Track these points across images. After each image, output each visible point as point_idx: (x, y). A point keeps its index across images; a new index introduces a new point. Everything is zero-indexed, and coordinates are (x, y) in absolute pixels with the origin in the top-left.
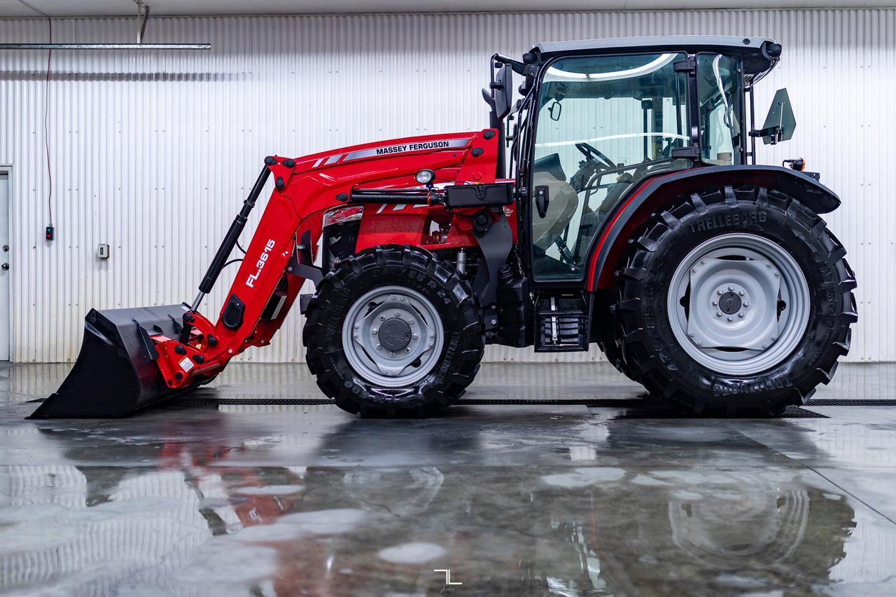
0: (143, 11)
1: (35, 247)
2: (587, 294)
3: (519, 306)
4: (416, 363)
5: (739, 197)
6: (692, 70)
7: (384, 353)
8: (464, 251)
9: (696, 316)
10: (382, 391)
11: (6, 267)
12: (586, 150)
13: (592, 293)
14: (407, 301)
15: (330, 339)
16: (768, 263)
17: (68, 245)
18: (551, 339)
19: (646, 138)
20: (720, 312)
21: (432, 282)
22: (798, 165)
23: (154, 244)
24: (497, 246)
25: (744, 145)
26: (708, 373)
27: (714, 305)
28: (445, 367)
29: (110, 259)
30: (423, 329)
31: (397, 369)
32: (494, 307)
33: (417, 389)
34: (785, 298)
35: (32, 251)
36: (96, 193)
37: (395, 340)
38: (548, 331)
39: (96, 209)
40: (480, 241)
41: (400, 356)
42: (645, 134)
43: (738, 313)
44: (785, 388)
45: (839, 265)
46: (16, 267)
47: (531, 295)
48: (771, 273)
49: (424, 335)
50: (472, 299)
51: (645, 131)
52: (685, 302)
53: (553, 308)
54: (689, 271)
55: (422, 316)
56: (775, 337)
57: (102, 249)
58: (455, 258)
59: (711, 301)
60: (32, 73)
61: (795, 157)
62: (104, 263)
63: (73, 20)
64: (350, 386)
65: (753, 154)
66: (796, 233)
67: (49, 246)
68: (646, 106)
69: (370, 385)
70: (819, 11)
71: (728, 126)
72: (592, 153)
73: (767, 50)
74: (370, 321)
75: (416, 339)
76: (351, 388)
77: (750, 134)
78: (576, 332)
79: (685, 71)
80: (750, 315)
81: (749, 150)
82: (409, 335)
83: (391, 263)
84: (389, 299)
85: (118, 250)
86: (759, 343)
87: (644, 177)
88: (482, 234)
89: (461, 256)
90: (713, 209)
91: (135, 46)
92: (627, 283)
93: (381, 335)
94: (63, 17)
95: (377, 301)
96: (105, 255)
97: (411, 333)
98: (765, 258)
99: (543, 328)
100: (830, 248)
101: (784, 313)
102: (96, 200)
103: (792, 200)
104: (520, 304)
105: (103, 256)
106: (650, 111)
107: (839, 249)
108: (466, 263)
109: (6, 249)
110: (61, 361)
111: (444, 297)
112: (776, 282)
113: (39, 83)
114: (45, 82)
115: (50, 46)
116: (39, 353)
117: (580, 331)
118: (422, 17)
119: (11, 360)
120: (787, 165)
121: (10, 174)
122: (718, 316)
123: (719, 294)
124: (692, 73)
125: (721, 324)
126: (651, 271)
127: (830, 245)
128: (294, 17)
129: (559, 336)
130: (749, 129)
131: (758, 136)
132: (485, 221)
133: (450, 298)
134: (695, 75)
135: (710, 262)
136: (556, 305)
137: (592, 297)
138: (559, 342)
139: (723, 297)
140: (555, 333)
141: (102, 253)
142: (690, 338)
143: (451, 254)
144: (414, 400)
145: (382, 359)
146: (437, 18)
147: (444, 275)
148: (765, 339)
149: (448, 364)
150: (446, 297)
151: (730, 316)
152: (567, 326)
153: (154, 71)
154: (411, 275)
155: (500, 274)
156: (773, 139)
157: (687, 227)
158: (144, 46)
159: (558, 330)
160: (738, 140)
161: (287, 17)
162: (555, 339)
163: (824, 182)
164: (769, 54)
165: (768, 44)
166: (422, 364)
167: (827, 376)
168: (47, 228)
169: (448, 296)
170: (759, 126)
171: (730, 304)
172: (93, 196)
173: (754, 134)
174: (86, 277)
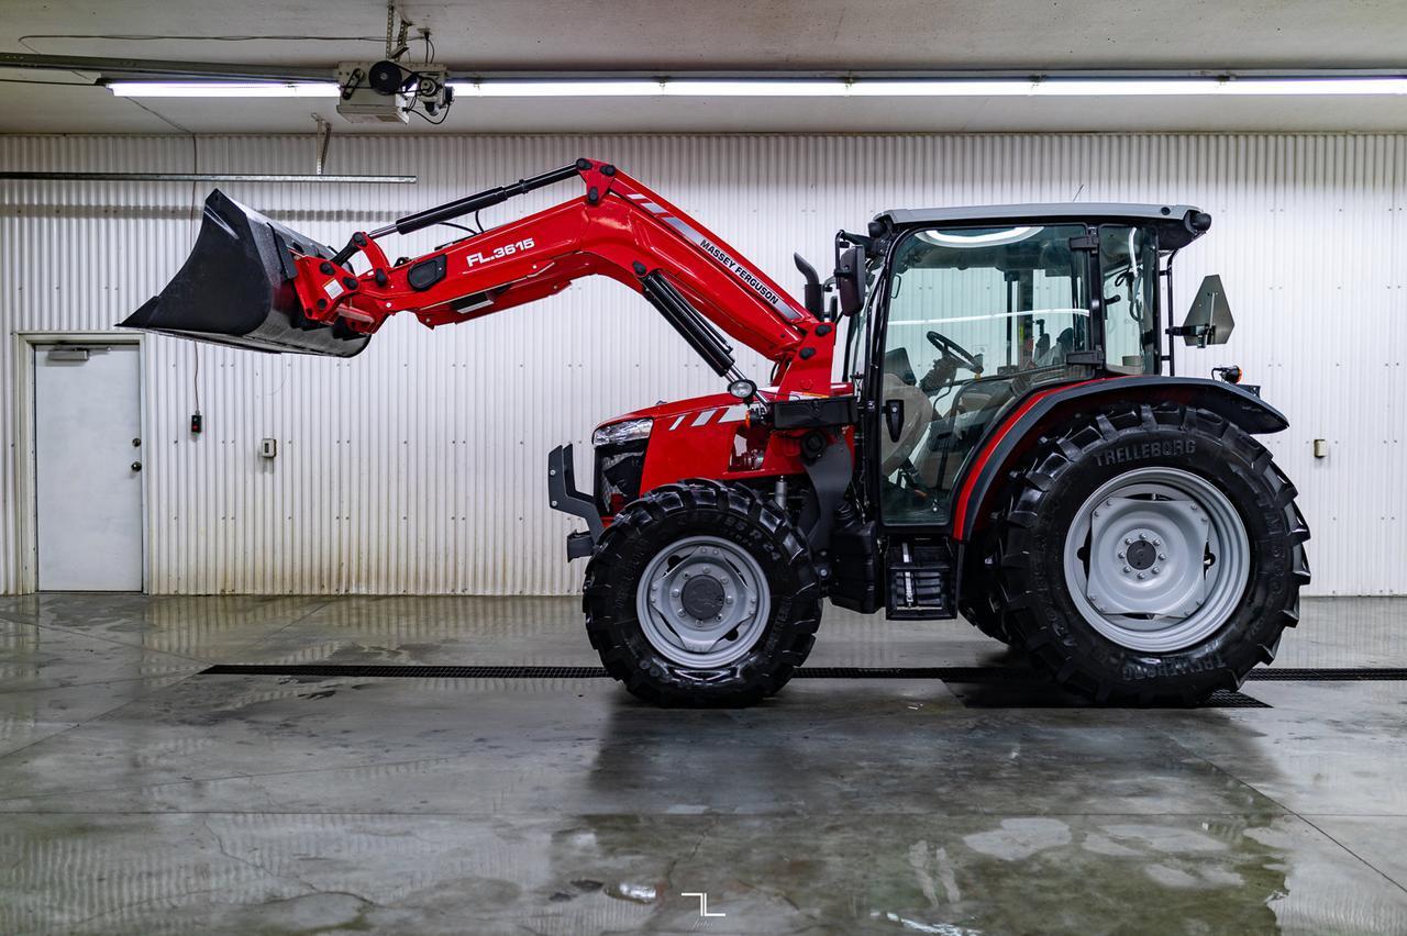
0: (324, 129)
1: (176, 442)
2: (955, 543)
3: (866, 560)
4: (732, 635)
5: (1160, 420)
6: (1094, 249)
7: (688, 622)
8: (784, 480)
9: (1098, 573)
10: (688, 674)
11: (137, 468)
12: (943, 344)
13: (962, 542)
14: (721, 554)
15: (621, 606)
16: (1194, 505)
17: (220, 439)
18: (905, 600)
19: (1009, 319)
20: (1129, 567)
21: (755, 531)
22: (1232, 375)
23: (336, 438)
24: (832, 476)
25: (1157, 346)
26: (1116, 648)
27: (1120, 557)
28: (772, 642)
29: (278, 458)
30: (741, 590)
31: (705, 642)
32: (824, 554)
33: (734, 671)
34: (1215, 550)
35: (173, 446)
36: (259, 370)
37: (702, 604)
38: (900, 590)
39: (258, 392)
40: (810, 470)
41: (710, 625)
42: (1009, 314)
43: (1152, 567)
44: (1217, 669)
45: (1288, 509)
46: (152, 468)
47: (879, 542)
48: (1197, 518)
49: (742, 596)
50: (808, 554)
51: (1009, 310)
52: (1084, 554)
53: (906, 558)
54: (1091, 515)
55: (742, 577)
56: (1201, 601)
57: (267, 445)
58: (774, 489)
59: (1117, 552)
60: (171, 209)
61: (1229, 365)
62: (269, 464)
63: (226, 139)
64: (647, 667)
65: (1171, 358)
66: (1234, 468)
67: (195, 440)
68: (1009, 278)
69: (673, 665)
70: (1217, 136)
71: (1137, 319)
72: (950, 349)
73: (1191, 222)
74: (671, 580)
75: (731, 603)
76: (648, 670)
77: (1167, 332)
78: (936, 590)
79: (1085, 250)
80: (1167, 571)
81: (1165, 351)
82: (721, 597)
83: (702, 506)
84: (697, 552)
85: (287, 447)
86: (1180, 609)
87: (1028, 390)
88: (812, 461)
89: (781, 486)
90: (1126, 436)
91: (314, 178)
92: (1012, 532)
93: (684, 597)
94: (213, 135)
95: (681, 554)
96: (271, 453)
97: (723, 596)
98: (1188, 498)
99: (893, 586)
100: (1277, 487)
101: (1214, 569)
102: (258, 379)
103: (1228, 425)
104: (867, 557)
105: (268, 455)
106: (1015, 284)
107: (1289, 490)
108: (788, 494)
109: (137, 443)
110: (213, 593)
111: (771, 551)
112: (1203, 531)
113: (180, 222)
114: (189, 221)
115: (196, 178)
116: (183, 582)
117: (943, 591)
118: (694, 139)
119: (145, 592)
120: (1218, 377)
121: (142, 343)
122: (1126, 571)
123: (1127, 543)
124: (1093, 252)
125: (1130, 583)
126: (1044, 517)
127: (1276, 483)
128: (523, 137)
129: (915, 596)
130: (1164, 325)
131: (1178, 335)
132: (819, 444)
133: (780, 553)
134: (1097, 255)
135: (1118, 503)
136: (910, 554)
137: (962, 547)
138: (914, 604)
139: (1132, 548)
140: (909, 592)
141: (267, 451)
142: (1090, 601)
143: (767, 485)
144: (729, 685)
145: (684, 629)
146: (714, 140)
147: (773, 523)
148: (1186, 605)
149: (776, 638)
150: (774, 551)
151: (1142, 573)
152: (924, 583)
153: (335, 208)
154: (729, 521)
155: (837, 514)
156: (1202, 341)
157: (1090, 459)
158: (326, 179)
159: (914, 588)
160: (1150, 338)
161: (513, 137)
162: (910, 601)
163: (1265, 397)
164: (1195, 227)
165: (1193, 214)
166: (740, 635)
167: (1270, 653)
168: (193, 417)
169: (776, 550)
170: (1179, 322)
171: (1142, 556)
172: (254, 373)
173: (1172, 332)
174: (245, 482)
